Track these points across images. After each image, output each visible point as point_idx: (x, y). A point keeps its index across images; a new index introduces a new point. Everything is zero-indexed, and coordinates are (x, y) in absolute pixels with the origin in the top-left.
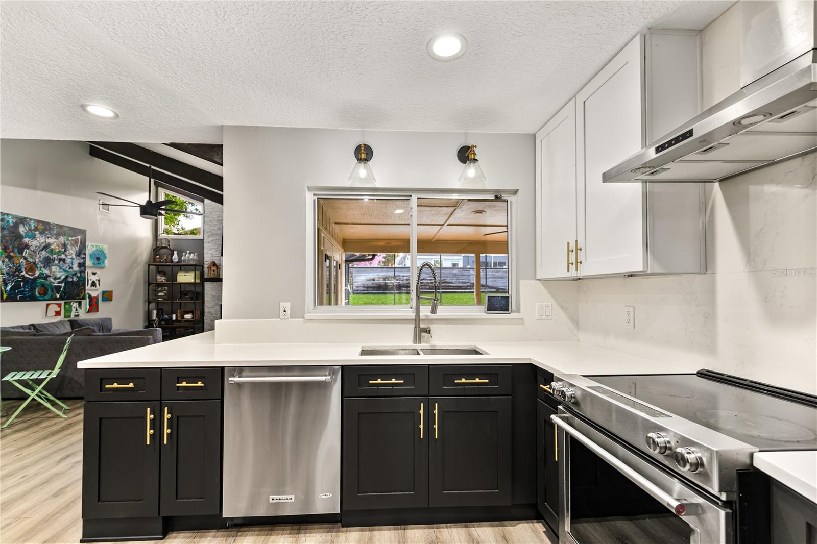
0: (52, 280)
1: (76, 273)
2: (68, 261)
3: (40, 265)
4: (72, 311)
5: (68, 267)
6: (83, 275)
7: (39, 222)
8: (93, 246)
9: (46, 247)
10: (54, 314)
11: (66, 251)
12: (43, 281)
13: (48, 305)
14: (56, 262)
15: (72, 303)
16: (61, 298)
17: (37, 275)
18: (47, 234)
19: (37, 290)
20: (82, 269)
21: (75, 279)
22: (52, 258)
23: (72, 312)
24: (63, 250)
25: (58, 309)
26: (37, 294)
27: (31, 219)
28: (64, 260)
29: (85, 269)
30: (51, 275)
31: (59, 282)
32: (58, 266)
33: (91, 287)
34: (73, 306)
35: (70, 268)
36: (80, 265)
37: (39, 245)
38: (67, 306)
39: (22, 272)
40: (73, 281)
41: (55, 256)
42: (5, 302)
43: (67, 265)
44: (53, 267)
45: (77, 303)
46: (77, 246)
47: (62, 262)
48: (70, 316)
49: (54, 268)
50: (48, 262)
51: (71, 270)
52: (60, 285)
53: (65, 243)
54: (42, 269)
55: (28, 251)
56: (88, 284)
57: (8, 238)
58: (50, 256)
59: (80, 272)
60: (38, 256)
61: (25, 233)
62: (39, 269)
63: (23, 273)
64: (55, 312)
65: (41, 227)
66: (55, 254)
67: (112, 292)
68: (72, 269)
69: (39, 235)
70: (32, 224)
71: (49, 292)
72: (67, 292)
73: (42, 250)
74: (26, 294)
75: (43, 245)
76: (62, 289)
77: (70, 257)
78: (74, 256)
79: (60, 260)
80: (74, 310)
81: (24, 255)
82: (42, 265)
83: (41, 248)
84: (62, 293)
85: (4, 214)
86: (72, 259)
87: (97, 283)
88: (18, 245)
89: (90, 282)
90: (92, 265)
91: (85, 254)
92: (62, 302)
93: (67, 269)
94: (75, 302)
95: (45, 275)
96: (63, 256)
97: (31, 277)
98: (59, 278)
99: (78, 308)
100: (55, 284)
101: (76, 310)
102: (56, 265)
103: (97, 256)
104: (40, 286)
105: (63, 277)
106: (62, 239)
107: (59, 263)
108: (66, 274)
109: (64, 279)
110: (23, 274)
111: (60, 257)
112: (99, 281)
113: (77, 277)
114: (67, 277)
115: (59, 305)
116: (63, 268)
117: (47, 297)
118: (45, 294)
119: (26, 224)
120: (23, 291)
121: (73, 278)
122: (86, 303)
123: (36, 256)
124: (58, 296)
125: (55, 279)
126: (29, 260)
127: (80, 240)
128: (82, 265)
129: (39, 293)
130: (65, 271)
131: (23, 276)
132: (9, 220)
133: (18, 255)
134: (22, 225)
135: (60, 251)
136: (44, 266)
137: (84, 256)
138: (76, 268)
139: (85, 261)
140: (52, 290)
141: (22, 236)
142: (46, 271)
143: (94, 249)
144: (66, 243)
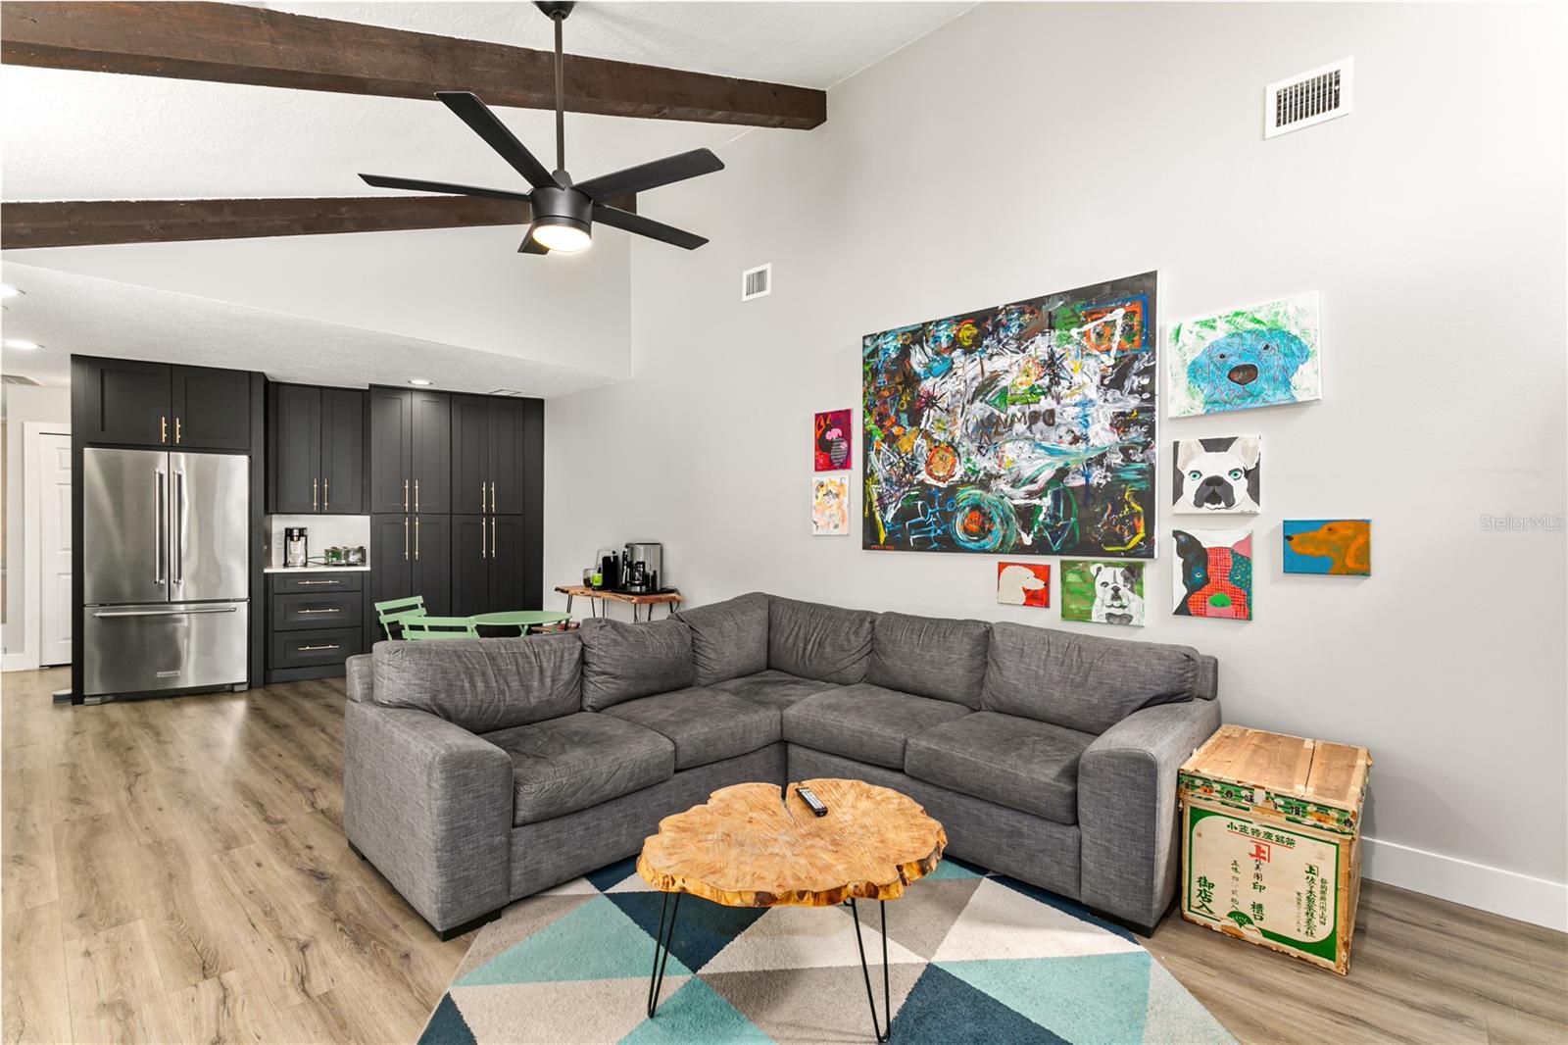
0: (1007, 489)
1: (1104, 455)
2: (1068, 414)
3: (967, 446)
4: (1094, 597)
5: (1069, 438)
6: (1138, 457)
7: (960, 320)
8: (1210, 325)
9: (985, 387)
10: (1023, 598)
11: (1058, 384)
12: (979, 492)
13: (1002, 566)
14: (1020, 427)
15: (1093, 569)
16: (1041, 547)
17: (957, 478)
18: (987, 347)
19: (960, 517)
20: (1135, 434)
21: (1098, 477)
22: (1003, 416)
23: (1097, 601)
24: (1046, 381)
25: (1039, 585)
26: (961, 535)
27: (938, 323)
28: (1049, 417)
29: (1151, 433)
30: (1002, 472)
31: (1031, 495)
32: (1027, 439)
33: (1198, 503)
34: (1099, 580)
35: (1076, 440)
36: (1122, 422)
37: (962, 387)
38: (1072, 578)
39: (919, 472)
40: (1087, 485)
41: (1013, 410)
42: (885, 549)
43: (1062, 430)
44: (1008, 445)
45: (1119, 571)
46: (1108, 351)
47: (1041, 424)
48: (1084, 616)
49: (1010, 450)
50: (990, 430)
51: (1082, 446)
52: (1036, 502)
53: (1052, 355)
54: (972, 457)
55: (932, 411)
56: (1178, 492)
57: (886, 394)
58: (997, 412)
59: (1124, 450)
60: (960, 421)
61: (925, 365)
62: (964, 459)
63: (923, 476)
64: (1026, 591)
65: (968, 333)
66: (1013, 404)
67: (1363, 527)
68: (1086, 439)
69: (963, 359)
70: (941, 334)
71: (998, 529)
72: (1063, 527)
73: (971, 402)
74: (930, 531)
75: (975, 384)
76: (1041, 517)
77: (1077, 398)
78: (1092, 392)
79: (1034, 417)
80: (1103, 595)
81: (922, 427)
82: (973, 447)
83: (969, 396)
84: (1040, 530)
85: (878, 337)
86: (1085, 404)
87: (1240, 487)
88: (908, 402)
89: (1191, 487)
90: (1201, 411)
91: (1149, 371)
92: (1054, 563)
93: (1064, 447)
94: (1107, 565)
95: (982, 473)
96: (1045, 404)
97: (941, 485)
98: (1033, 481)
99: (1124, 591)
100: (1016, 502)
101: (1116, 596)
102: (1018, 438)
103: (1234, 361)
104: (967, 510)
105: (1047, 474)
106: (1040, 346)
107: (1029, 428)
108: (1060, 464)
109: (1049, 483)
110: (920, 477)
111: (1033, 407)
112: (1252, 476)
113: (1109, 468)
114: (1062, 473)
115: (1043, 573)
116: (1044, 444)
117: (990, 542)
118: (984, 532)
119: (927, 341)
120: (922, 524)
121: (1087, 477)
122: (1165, 574)
123: (955, 423)
124: (1027, 540)
125: (1016, 483)
126: (935, 437)
127: (1120, 322)
128: (1138, 422)
129: (966, 530)
130: (1051, 452)
131: (922, 483)
132: (889, 346)
133: (909, 429)
134: (918, 347)
135: (1032, 390)
136: (980, 448)
137: (1146, 381)
138: (1102, 435)
139: (1152, 399)
140: (1006, 520)
141: (919, 375)
142: (985, 463)
143: (1221, 332)
144: (1059, 351)
